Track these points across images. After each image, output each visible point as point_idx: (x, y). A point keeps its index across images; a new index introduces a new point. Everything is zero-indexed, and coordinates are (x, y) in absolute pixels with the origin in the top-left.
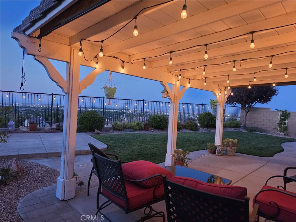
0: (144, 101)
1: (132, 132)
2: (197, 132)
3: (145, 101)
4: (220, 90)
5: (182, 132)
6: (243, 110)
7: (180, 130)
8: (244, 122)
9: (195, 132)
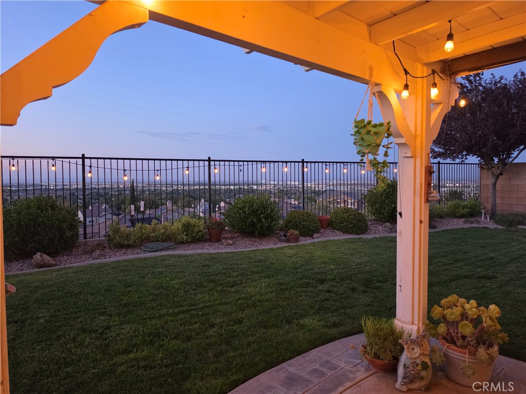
0: (209, 160)
1: (167, 249)
2: (364, 236)
3: (215, 161)
4: (406, 73)
5: (320, 239)
6: (485, 170)
7: (315, 235)
8: (491, 201)
9: (358, 236)
